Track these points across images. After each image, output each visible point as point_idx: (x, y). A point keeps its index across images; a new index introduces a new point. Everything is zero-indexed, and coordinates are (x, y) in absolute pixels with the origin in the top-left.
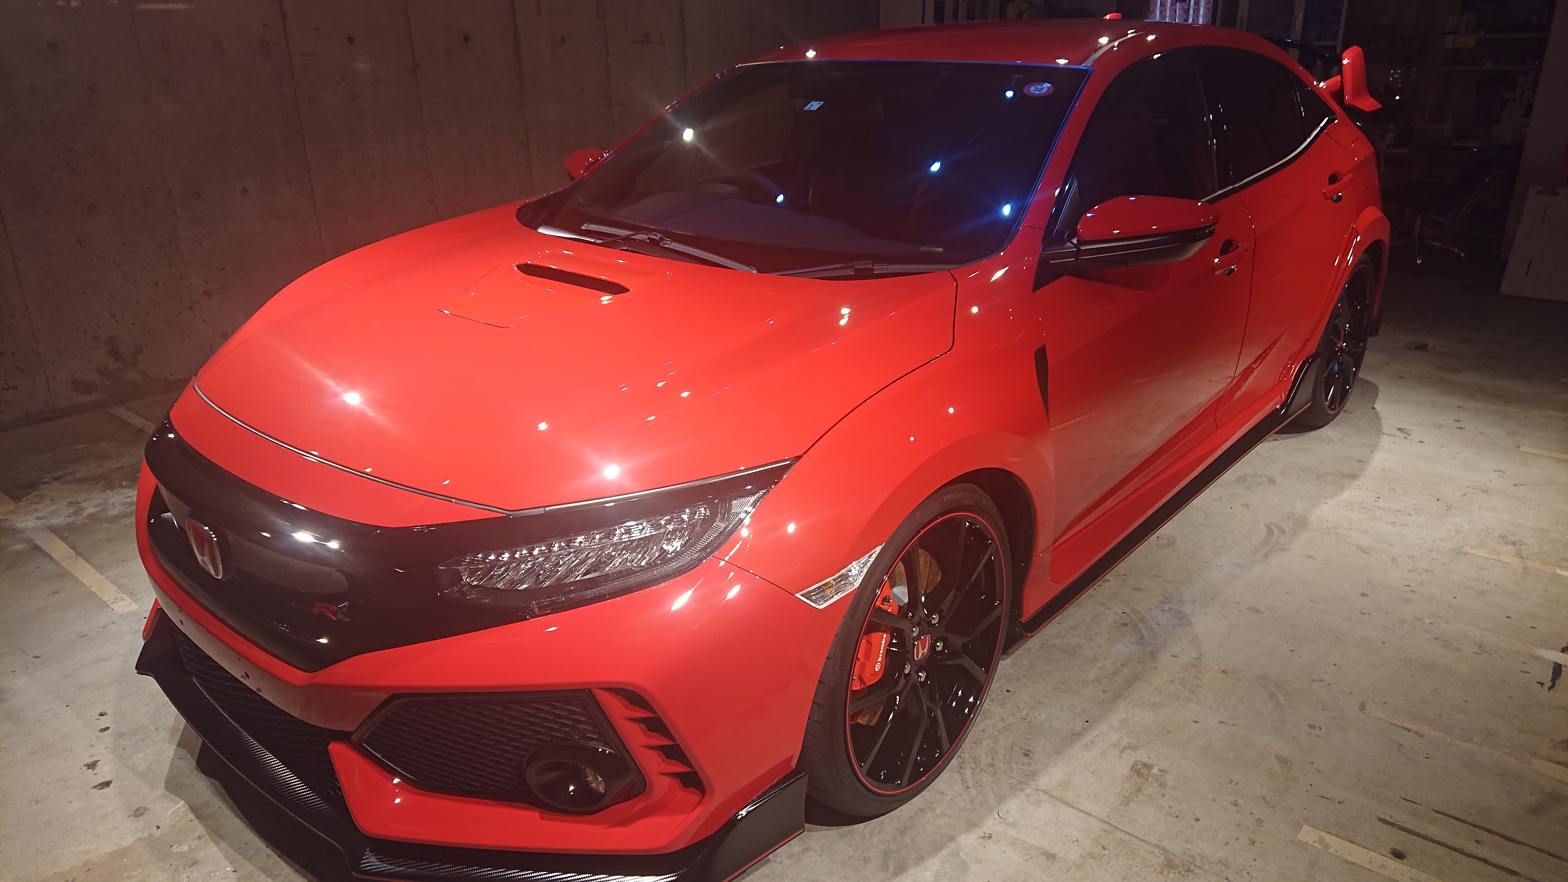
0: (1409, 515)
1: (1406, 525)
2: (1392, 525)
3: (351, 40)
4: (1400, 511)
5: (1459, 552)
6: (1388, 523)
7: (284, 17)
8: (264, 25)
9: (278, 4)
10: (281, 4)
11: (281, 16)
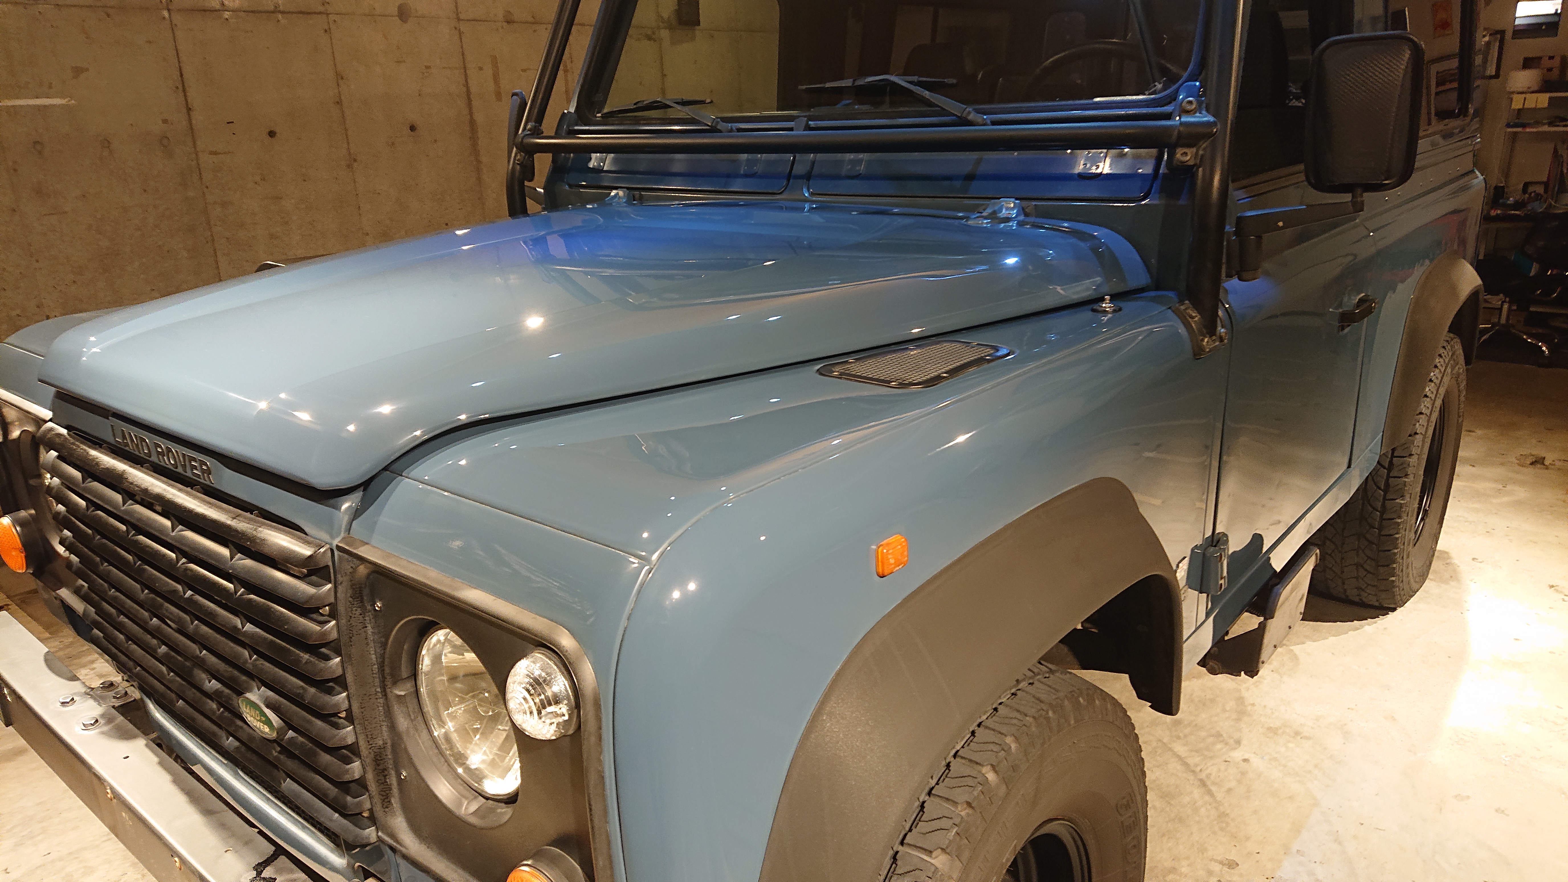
3: (272, 134)
7: (189, 110)
8: (165, 121)
9: (181, 94)
10: (185, 96)
11: (184, 110)
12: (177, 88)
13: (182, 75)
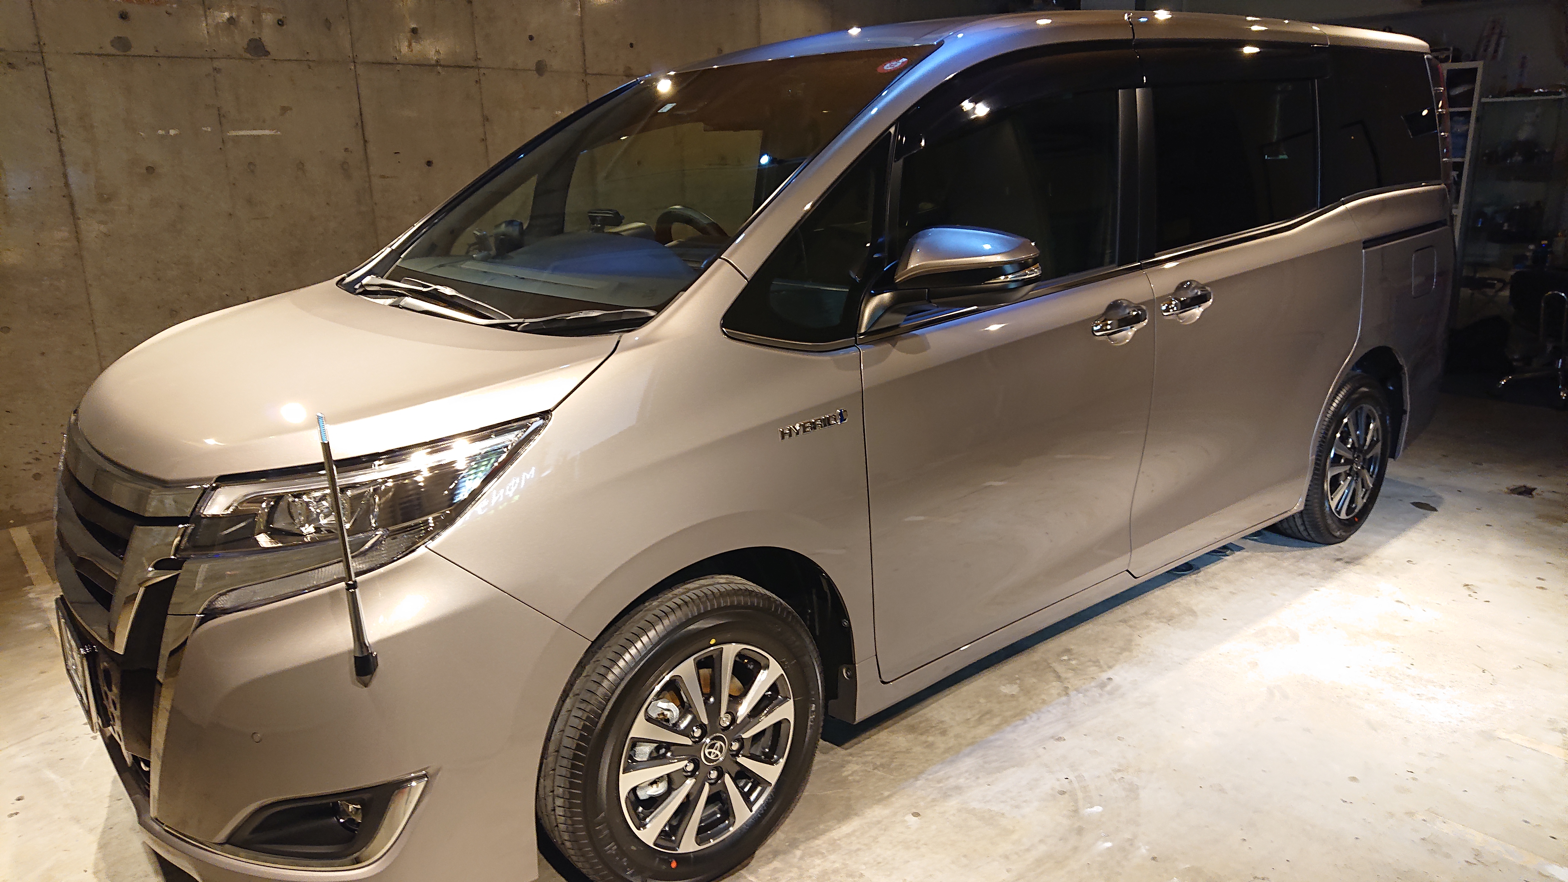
0: (1443, 687)
1: (1433, 698)
2: (1418, 697)
3: (429, 164)
4: (1433, 682)
5: (1488, 736)
6: (1413, 695)
7: (365, 141)
8: (346, 150)
9: (360, 131)
10: (363, 130)
11: (362, 142)
12: (357, 124)
13: (361, 114)
